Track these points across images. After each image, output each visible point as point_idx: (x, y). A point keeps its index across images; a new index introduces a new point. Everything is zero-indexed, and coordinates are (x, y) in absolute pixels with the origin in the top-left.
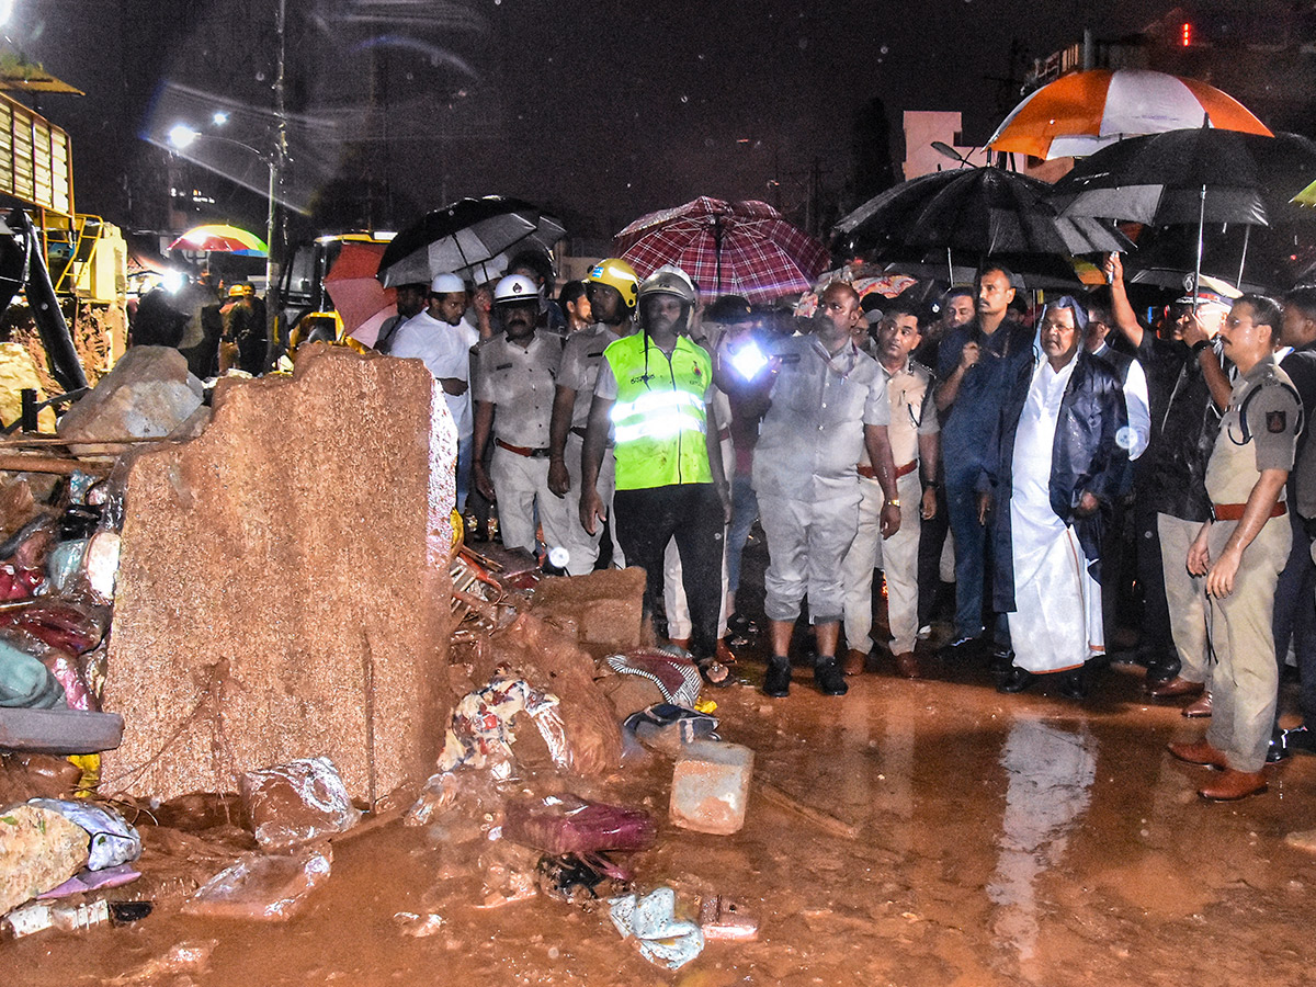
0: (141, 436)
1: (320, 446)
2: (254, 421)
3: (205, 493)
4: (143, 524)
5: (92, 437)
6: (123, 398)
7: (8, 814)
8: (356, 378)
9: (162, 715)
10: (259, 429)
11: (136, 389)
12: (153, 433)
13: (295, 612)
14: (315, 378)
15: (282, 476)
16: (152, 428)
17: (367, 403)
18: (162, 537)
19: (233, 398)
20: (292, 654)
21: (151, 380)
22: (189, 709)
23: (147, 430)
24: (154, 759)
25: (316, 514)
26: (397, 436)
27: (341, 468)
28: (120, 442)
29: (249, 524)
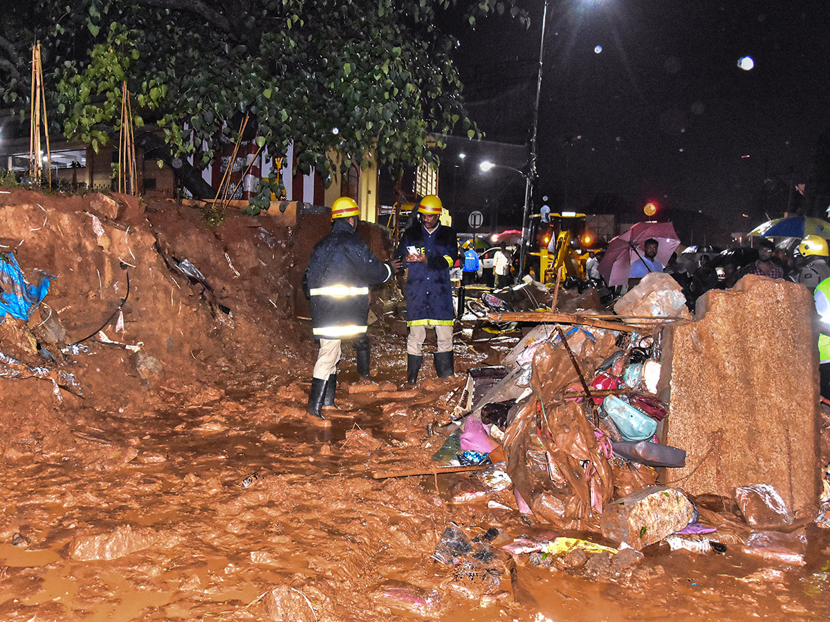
0: (658, 315)
1: (759, 326)
2: (728, 312)
3: (708, 347)
4: (681, 359)
5: (635, 315)
6: (652, 297)
7: (666, 491)
8: (775, 293)
9: (693, 453)
10: (731, 316)
11: (659, 293)
12: (662, 315)
13: (751, 410)
14: (755, 292)
15: (743, 340)
16: (662, 313)
17: (780, 305)
18: (690, 366)
19: (718, 300)
20: (750, 431)
21: (666, 289)
22: (705, 452)
23: (659, 313)
24: (691, 474)
25: (759, 361)
26: (795, 323)
27: (770, 338)
28: (647, 318)
29: (728, 362)
